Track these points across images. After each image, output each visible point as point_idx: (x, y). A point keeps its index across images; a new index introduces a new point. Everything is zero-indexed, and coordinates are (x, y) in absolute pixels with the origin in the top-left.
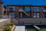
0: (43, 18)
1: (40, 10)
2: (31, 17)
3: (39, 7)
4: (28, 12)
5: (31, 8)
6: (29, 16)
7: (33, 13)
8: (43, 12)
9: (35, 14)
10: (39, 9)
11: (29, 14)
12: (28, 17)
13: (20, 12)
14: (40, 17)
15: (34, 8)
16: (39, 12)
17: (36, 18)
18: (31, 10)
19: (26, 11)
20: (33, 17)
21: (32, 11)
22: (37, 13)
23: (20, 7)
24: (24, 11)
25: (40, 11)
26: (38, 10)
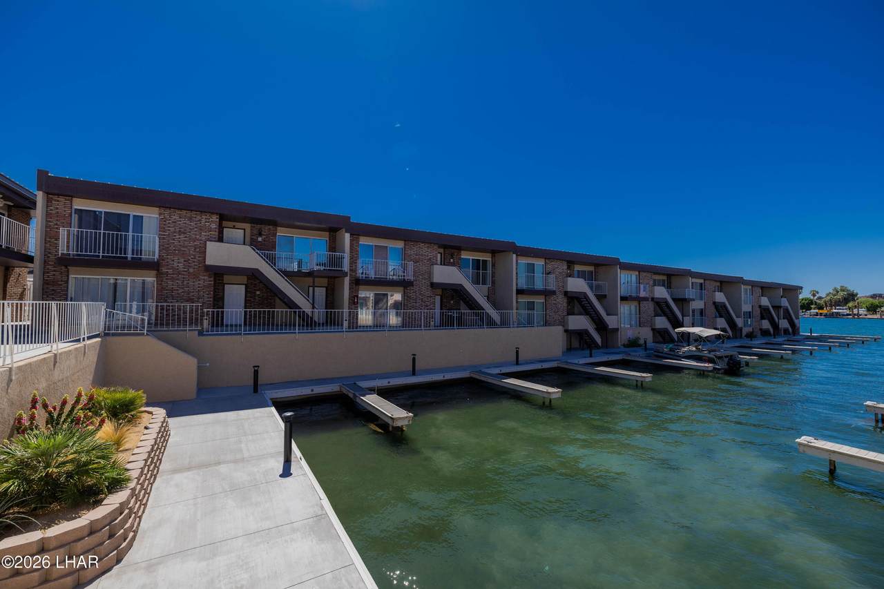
0: (427, 325)
1: (411, 265)
2: (332, 321)
3: (400, 245)
4: (311, 274)
5: (333, 246)
6: (319, 313)
7: (357, 283)
8: (433, 285)
9: (367, 294)
10: (405, 256)
11: (320, 293)
12: (308, 323)
13: (219, 275)
14: (407, 324)
15: (364, 241)
16: (404, 284)
17: (378, 326)
18: (335, 262)
19: (283, 265)
20: (354, 325)
21: (346, 268)
22: (381, 290)
23: (222, 218)
24: (272, 261)
25: (410, 277)
26: (393, 268)
